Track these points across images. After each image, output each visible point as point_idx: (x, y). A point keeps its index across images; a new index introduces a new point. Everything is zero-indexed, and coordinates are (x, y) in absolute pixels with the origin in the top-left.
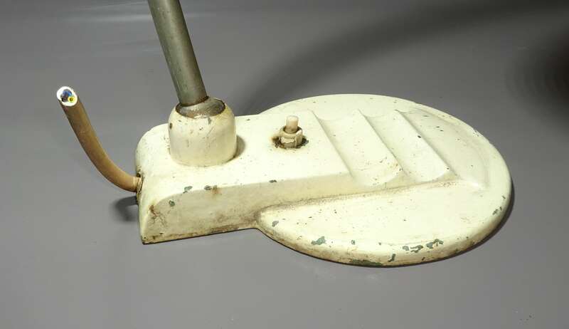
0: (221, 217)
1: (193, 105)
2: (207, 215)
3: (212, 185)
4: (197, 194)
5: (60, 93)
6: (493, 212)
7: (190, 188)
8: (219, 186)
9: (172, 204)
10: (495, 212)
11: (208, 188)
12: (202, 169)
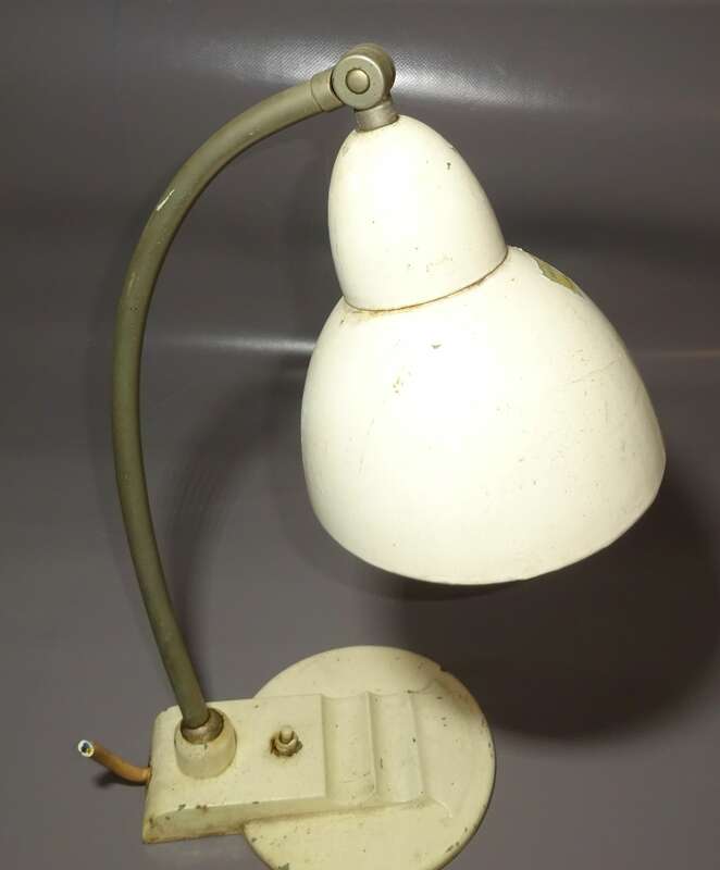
0: (210, 827)
1: (199, 726)
2: (199, 825)
3: (202, 804)
4: (189, 811)
5: (81, 745)
6: (446, 849)
7: (184, 806)
8: (209, 805)
9: (168, 818)
10: (449, 849)
11: (198, 807)
12: (199, 782)
